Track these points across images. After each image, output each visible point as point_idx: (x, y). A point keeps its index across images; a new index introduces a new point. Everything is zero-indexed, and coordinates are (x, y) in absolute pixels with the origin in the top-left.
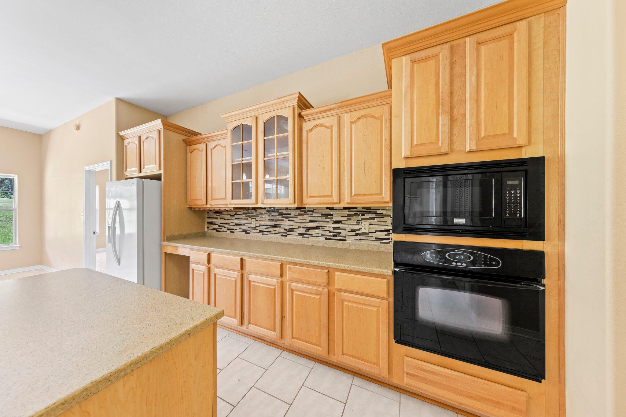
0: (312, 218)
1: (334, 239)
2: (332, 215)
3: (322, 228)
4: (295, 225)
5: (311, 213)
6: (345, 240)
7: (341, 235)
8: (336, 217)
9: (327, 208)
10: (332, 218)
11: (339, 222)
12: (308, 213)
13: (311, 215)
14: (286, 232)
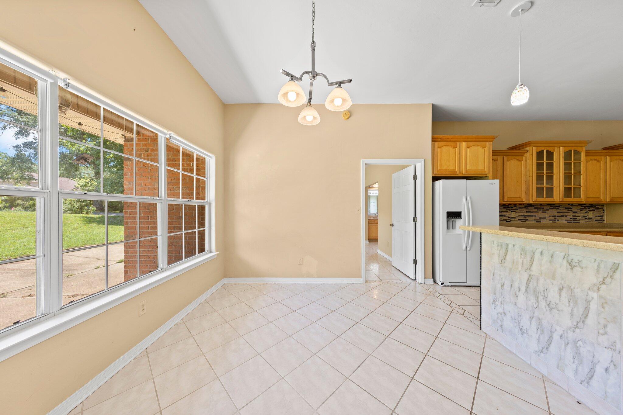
0: (559, 211)
1: (573, 222)
2: (572, 208)
3: (566, 216)
4: (547, 215)
5: (558, 207)
6: (579, 222)
7: (577, 219)
8: (574, 210)
9: (569, 204)
10: (572, 210)
11: (576, 212)
12: (556, 207)
13: (558, 209)
14: (540, 219)
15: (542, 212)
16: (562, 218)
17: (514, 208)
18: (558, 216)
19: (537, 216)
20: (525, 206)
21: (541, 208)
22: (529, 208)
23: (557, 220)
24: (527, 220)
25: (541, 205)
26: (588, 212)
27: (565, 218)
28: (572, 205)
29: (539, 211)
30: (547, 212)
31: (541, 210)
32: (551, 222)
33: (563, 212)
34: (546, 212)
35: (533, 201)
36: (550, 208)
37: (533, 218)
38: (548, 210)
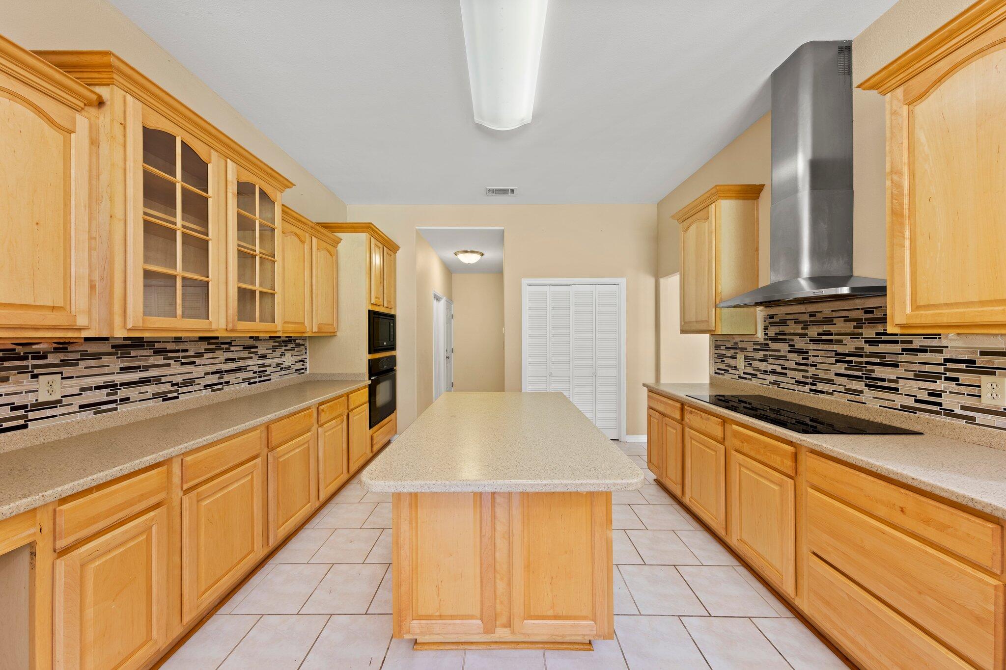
0: (229, 355)
1: (260, 382)
2: (257, 347)
3: (244, 369)
4: (196, 372)
5: (227, 346)
6: (270, 380)
7: (266, 373)
8: (261, 351)
9: (251, 338)
10: (257, 352)
11: (263, 357)
12: (223, 346)
13: (228, 350)
14: (175, 388)
15: (183, 364)
16: (237, 375)
17: (52, 359)
18: (226, 371)
19: (163, 379)
20: (113, 347)
21: (178, 351)
22: (133, 353)
23: (226, 383)
24: (125, 400)
25: (178, 340)
26: (285, 355)
27: (242, 375)
28: (257, 339)
29: (172, 362)
30: (198, 361)
31: (178, 357)
32: (208, 391)
33: (239, 359)
34: (194, 363)
35: (129, 326)
36: (208, 351)
37: (151, 389)
38: (199, 355)
